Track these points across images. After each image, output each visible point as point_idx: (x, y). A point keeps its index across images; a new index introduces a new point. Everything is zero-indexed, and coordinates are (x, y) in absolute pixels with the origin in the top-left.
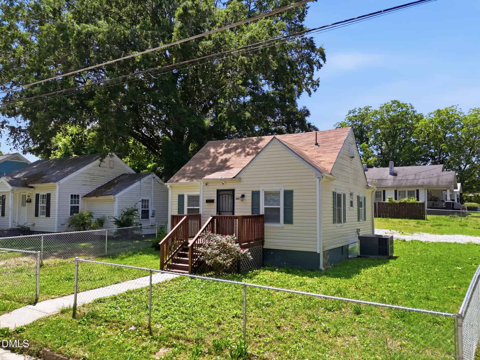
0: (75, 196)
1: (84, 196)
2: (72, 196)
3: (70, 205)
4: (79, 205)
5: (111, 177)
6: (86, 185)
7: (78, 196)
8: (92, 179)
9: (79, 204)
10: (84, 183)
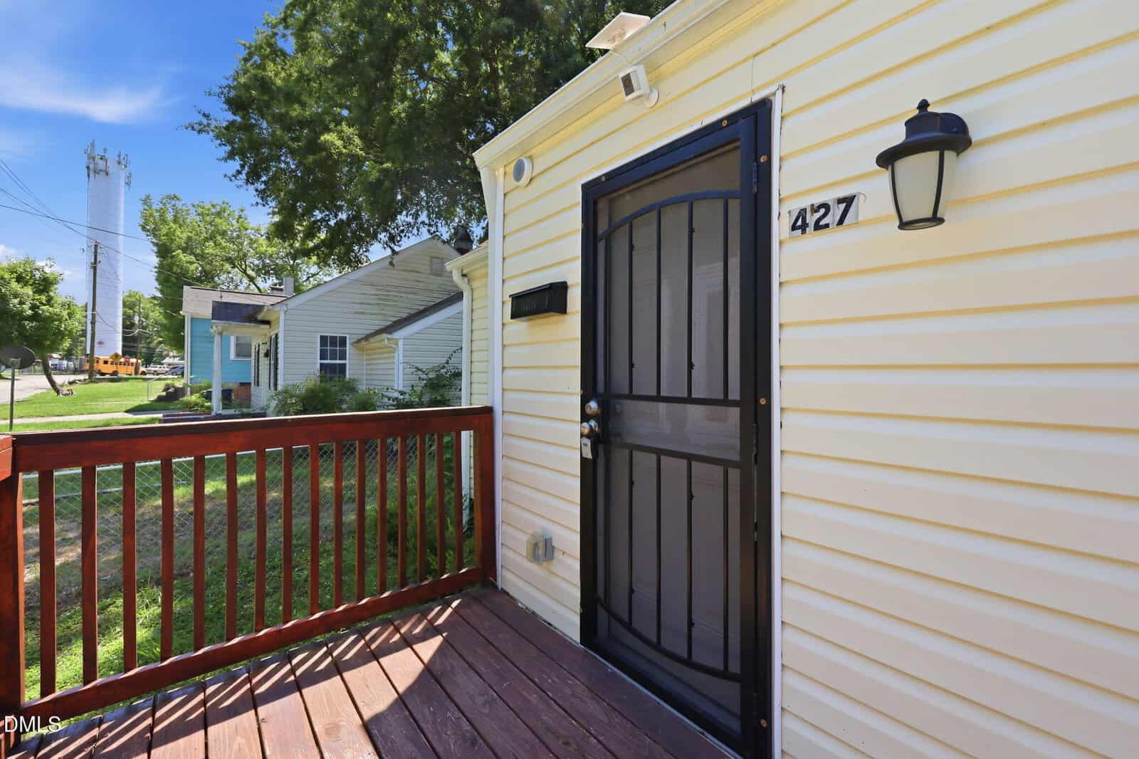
0: (333, 339)
1: (359, 341)
2: (323, 339)
3: (319, 361)
4: (347, 362)
5: (435, 295)
6: (363, 313)
7: (343, 341)
8: (379, 299)
9: (345, 359)
10: (358, 308)
